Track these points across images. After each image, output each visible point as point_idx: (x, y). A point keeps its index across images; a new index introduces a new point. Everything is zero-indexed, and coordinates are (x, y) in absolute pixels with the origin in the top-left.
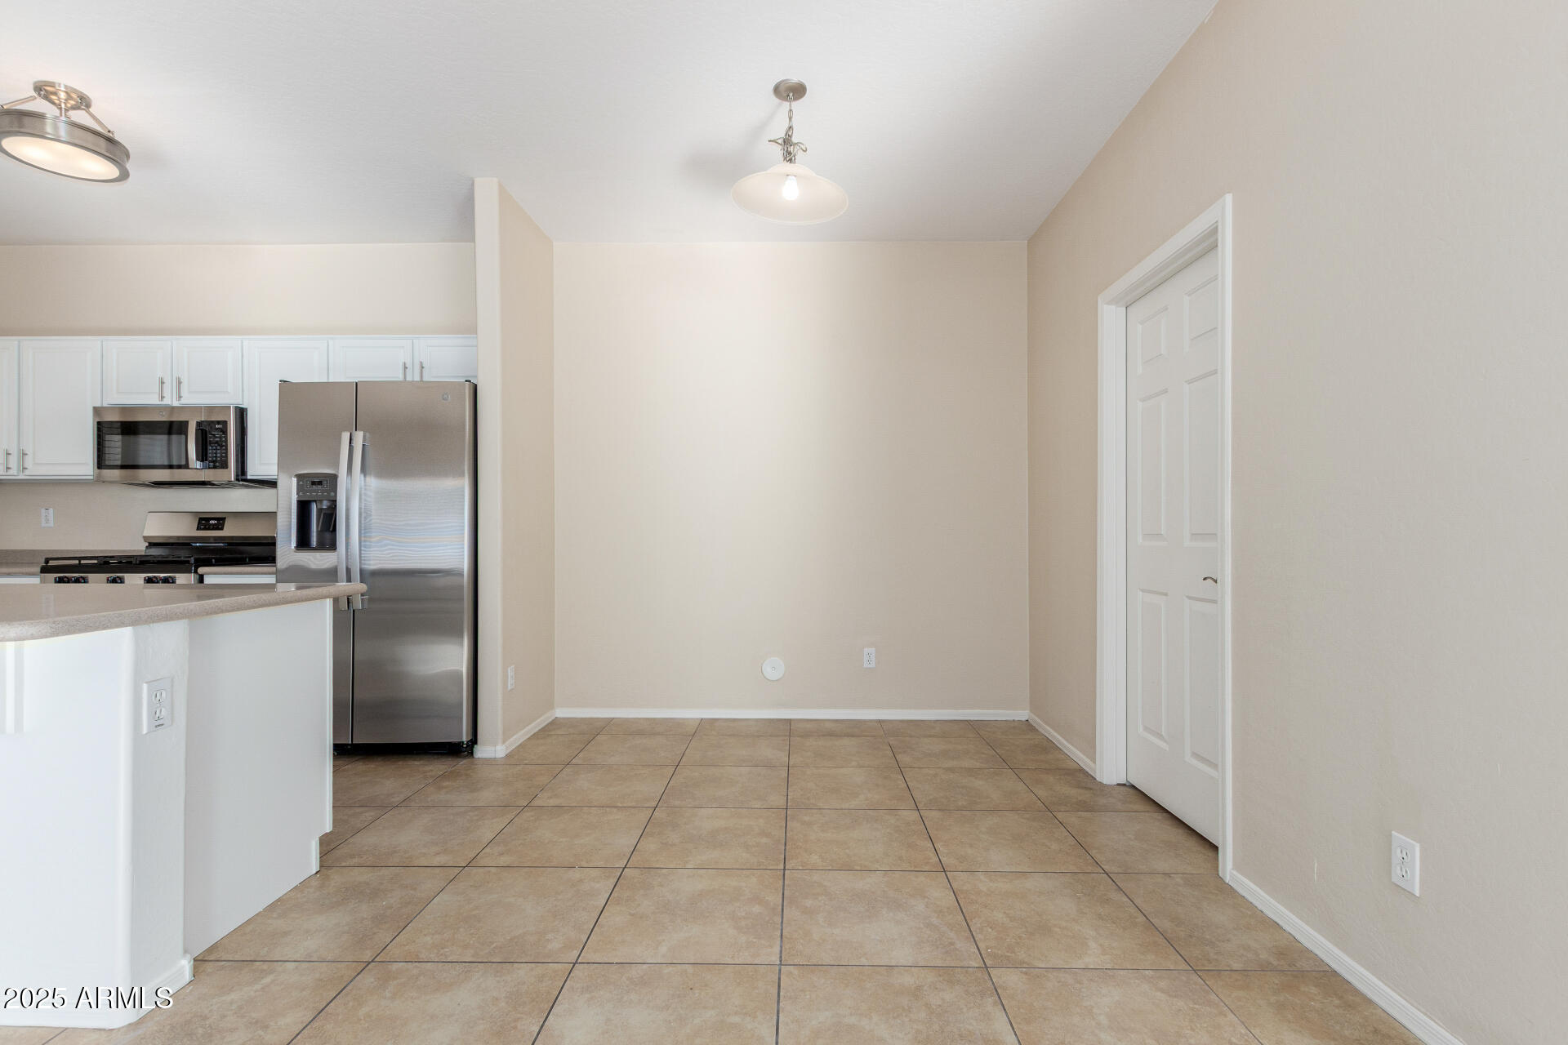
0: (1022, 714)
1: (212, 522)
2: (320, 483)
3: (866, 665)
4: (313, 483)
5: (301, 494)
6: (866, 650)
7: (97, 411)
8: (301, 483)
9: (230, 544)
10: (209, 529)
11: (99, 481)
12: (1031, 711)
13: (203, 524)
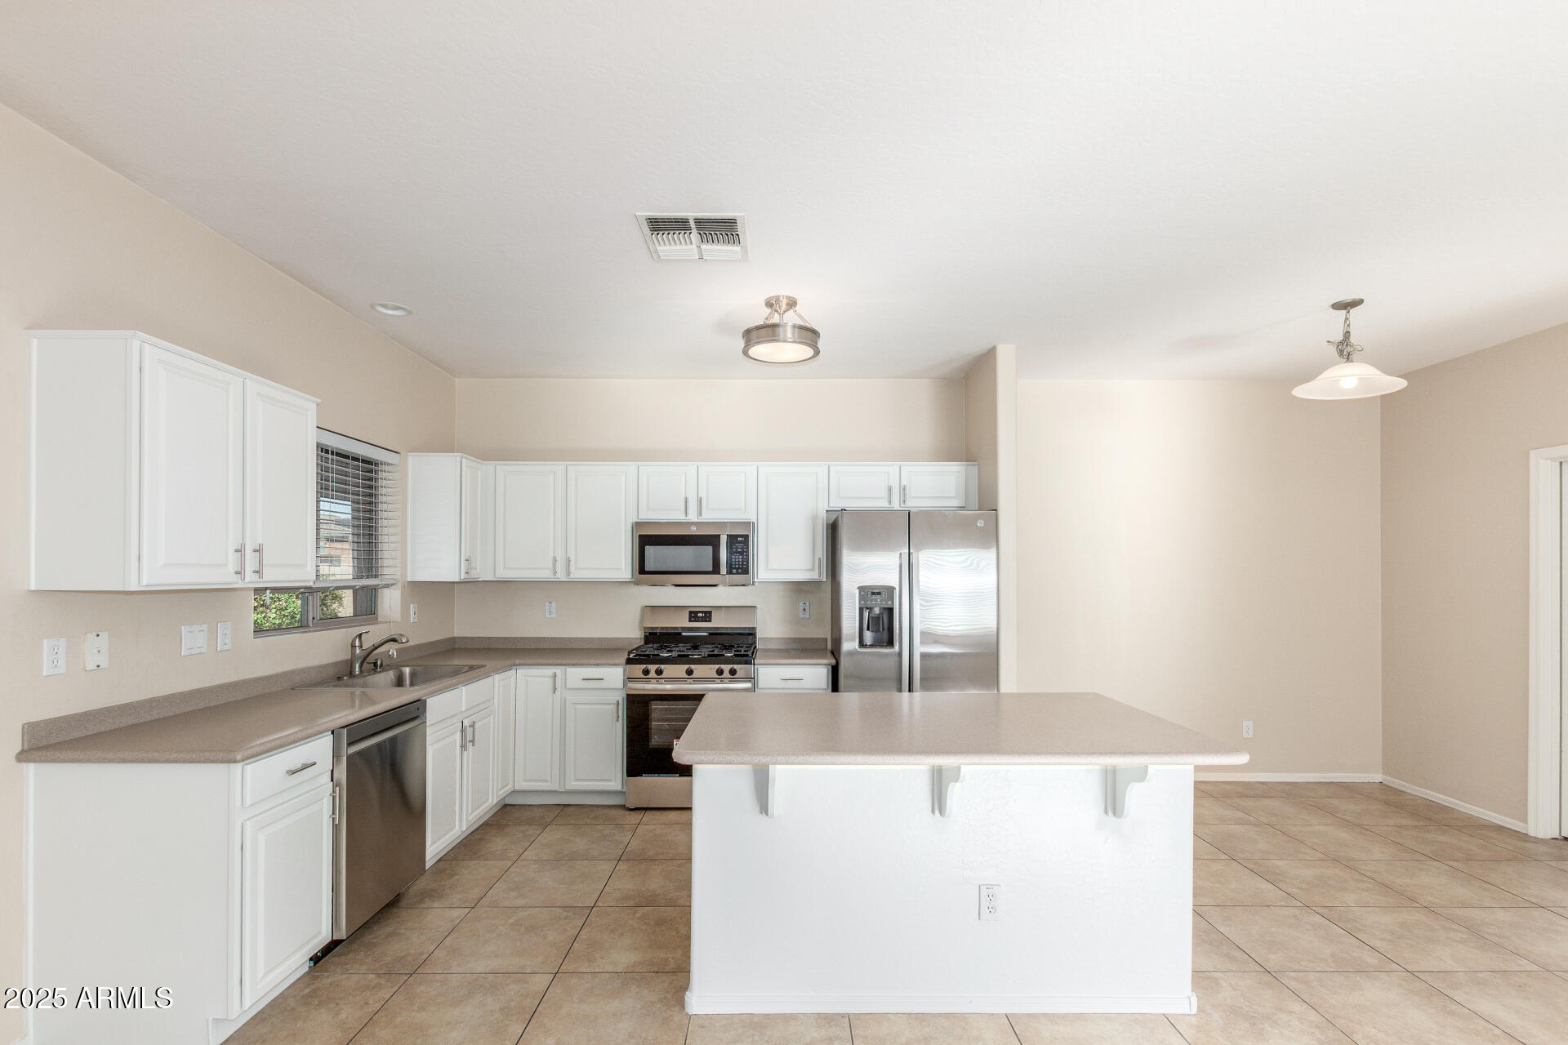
0: (1377, 777)
1: (700, 615)
2: (879, 593)
3: (1245, 736)
4: (873, 593)
5: (863, 602)
6: (1245, 723)
7: (638, 525)
8: (863, 593)
9: (710, 634)
10: (698, 621)
11: (637, 583)
12: (1384, 774)
13: (693, 617)
